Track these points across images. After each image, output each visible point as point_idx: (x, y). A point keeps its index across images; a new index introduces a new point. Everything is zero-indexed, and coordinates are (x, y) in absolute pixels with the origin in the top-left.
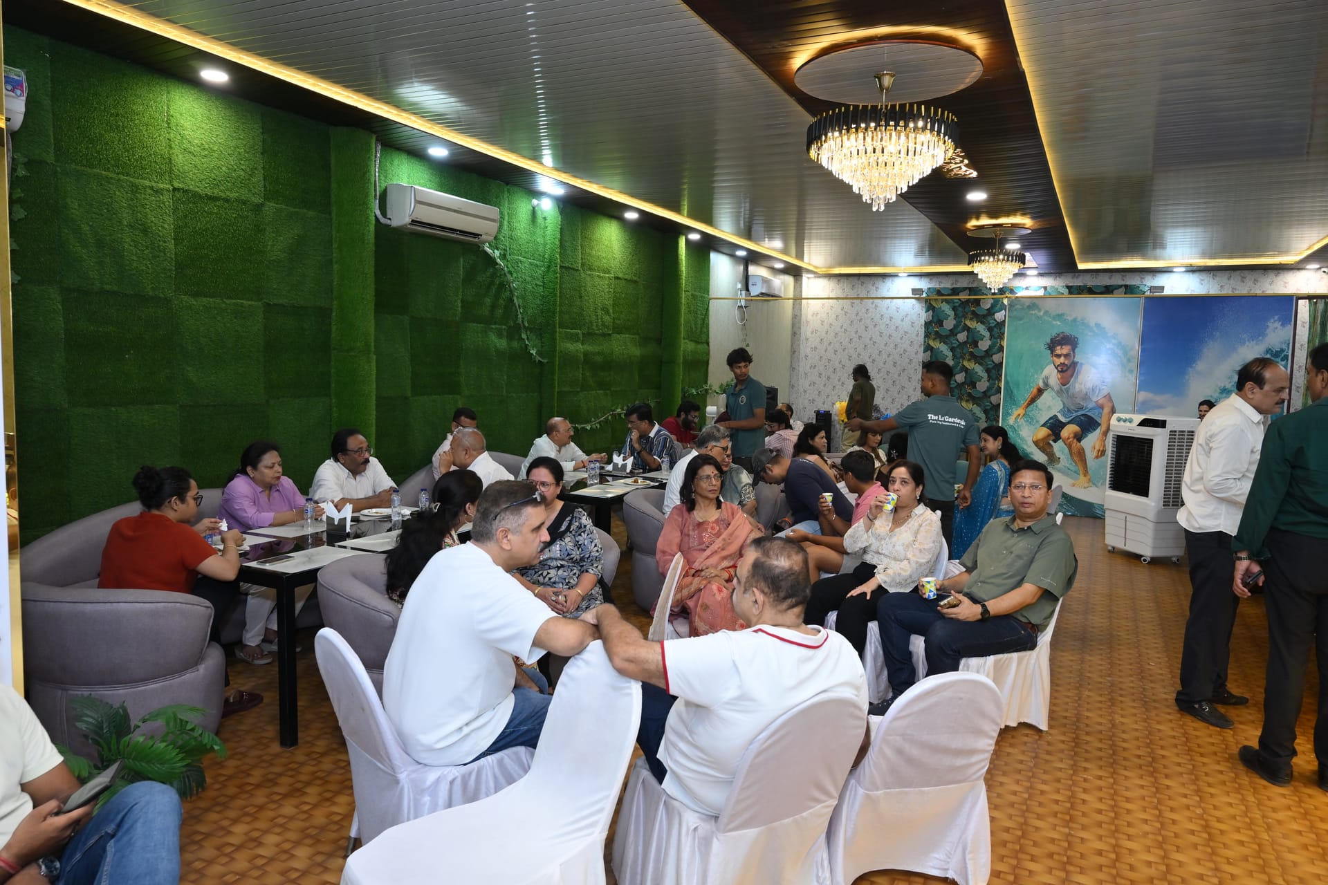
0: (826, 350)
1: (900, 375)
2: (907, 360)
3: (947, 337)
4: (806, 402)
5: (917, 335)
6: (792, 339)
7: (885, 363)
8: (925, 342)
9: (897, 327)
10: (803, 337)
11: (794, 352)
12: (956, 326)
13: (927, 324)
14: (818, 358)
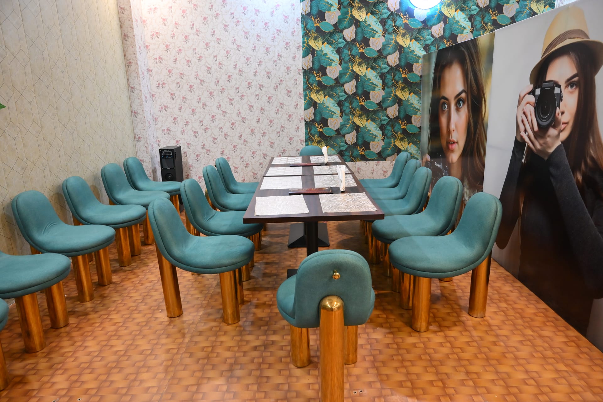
0: (175, 61)
1: (276, 88)
2: (283, 69)
3: (331, 34)
4: (159, 134)
5: (293, 34)
6: (123, 45)
7: (255, 74)
8: (304, 42)
9: (266, 24)
10: (139, 42)
11: (128, 65)
12: (340, 20)
13: (305, 18)
14: (165, 72)
